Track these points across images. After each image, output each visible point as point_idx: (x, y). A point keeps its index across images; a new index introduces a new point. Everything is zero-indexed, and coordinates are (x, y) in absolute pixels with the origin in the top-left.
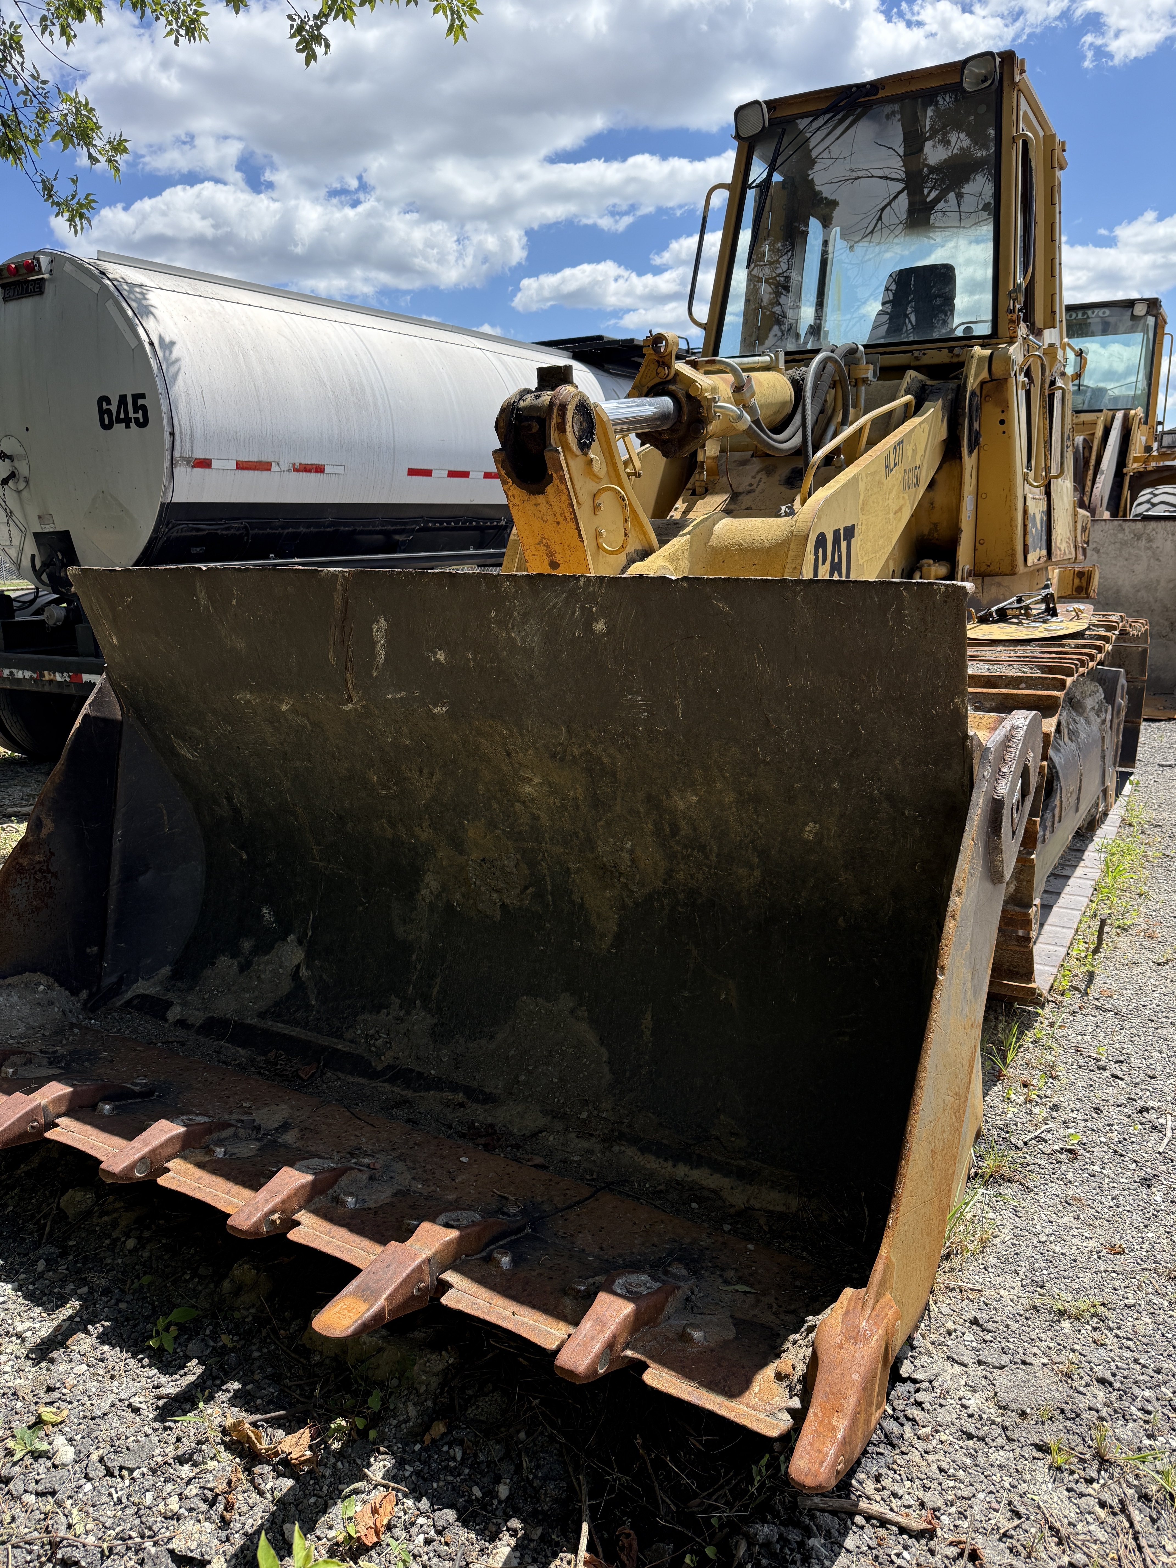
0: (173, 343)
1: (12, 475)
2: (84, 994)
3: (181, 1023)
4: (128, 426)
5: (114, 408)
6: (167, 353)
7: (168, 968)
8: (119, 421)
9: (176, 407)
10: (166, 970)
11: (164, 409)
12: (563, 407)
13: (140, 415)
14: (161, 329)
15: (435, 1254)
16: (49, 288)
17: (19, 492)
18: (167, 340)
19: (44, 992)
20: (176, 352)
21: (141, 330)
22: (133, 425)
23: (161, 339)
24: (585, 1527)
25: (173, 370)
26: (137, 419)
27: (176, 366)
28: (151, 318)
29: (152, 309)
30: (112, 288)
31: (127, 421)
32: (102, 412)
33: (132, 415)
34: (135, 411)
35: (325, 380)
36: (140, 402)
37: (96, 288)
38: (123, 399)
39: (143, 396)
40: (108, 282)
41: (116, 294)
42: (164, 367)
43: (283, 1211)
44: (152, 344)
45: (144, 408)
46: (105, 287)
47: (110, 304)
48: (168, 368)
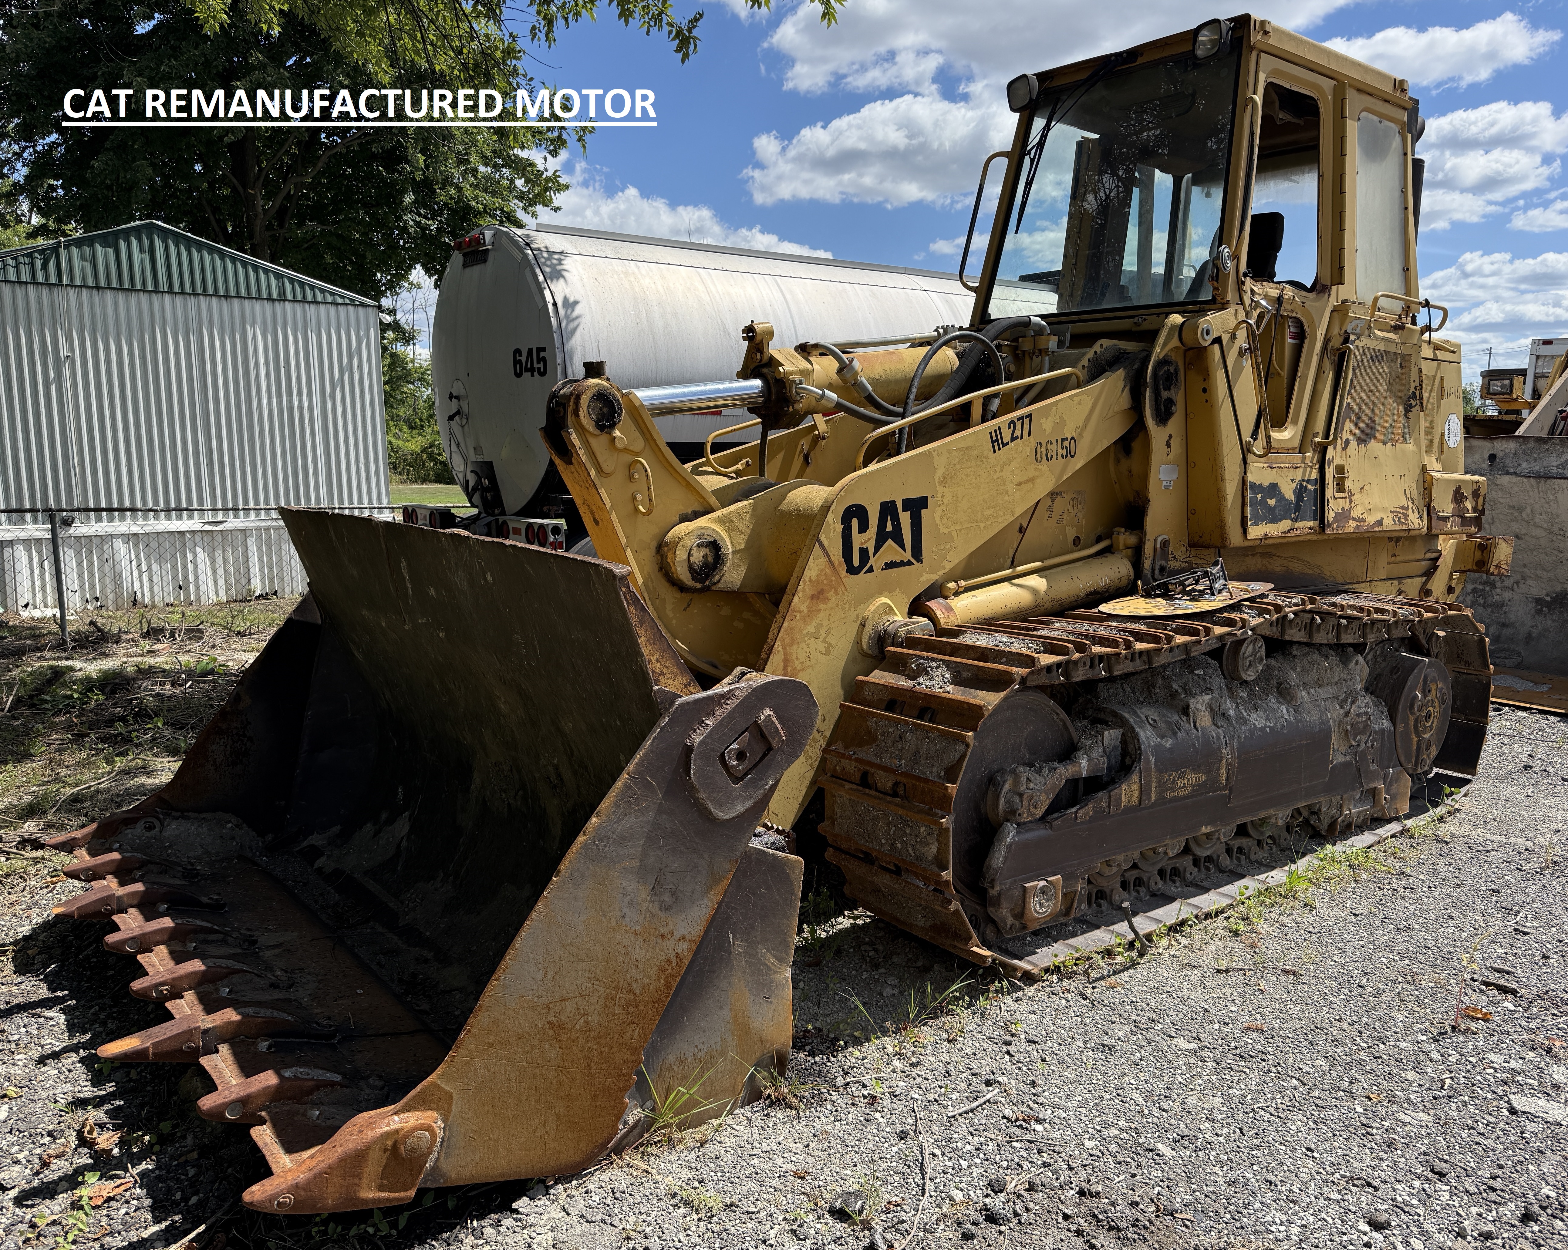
0: (576, 303)
1: (458, 413)
2: (270, 837)
3: (320, 870)
4: (532, 375)
5: (523, 359)
6: (569, 311)
7: (339, 827)
8: (527, 370)
9: (571, 359)
10: (336, 829)
11: (559, 361)
12: (578, 397)
13: (541, 365)
14: (568, 291)
15: (214, 1028)
16: (491, 257)
17: (463, 427)
18: (572, 300)
19: (232, 829)
20: (578, 310)
21: (547, 293)
22: (536, 373)
23: (566, 300)
24: (202, 1228)
25: (572, 326)
26: (539, 369)
27: (576, 323)
28: (561, 280)
29: (564, 273)
30: (531, 257)
31: (532, 370)
32: (517, 362)
33: (536, 365)
34: (538, 363)
35: (730, 330)
36: (542, 354)
37: (519, 257)
38: (530, 351)
39: (543, 349)
40: (529, 252)
41: (533, 262)
42: (563, 324)
43: (173, 986)
44: (555, 304)
45: (544, 360)
46: (526, 256)
47: (527, 272)
48: (567, 325)
